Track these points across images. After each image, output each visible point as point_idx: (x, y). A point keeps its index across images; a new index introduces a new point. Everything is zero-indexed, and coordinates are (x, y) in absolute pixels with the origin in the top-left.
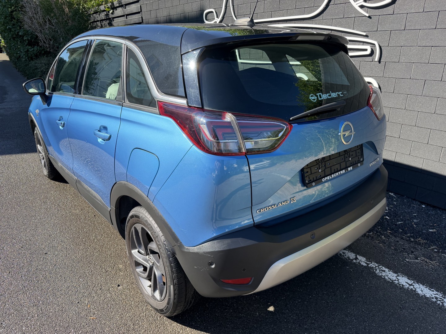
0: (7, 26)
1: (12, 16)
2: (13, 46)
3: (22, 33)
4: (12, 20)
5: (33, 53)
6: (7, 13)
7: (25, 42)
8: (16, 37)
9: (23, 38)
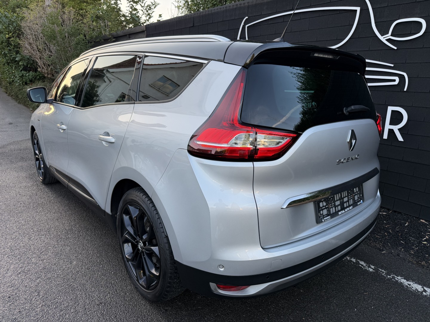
1: (9, 42)
2: (6, 71)
3: (19, 59)
4: (9, 46)
5: (28, 78)
6: (4, 39)
7: (19, 67)
8: (11, 62)
9: (18, 63)
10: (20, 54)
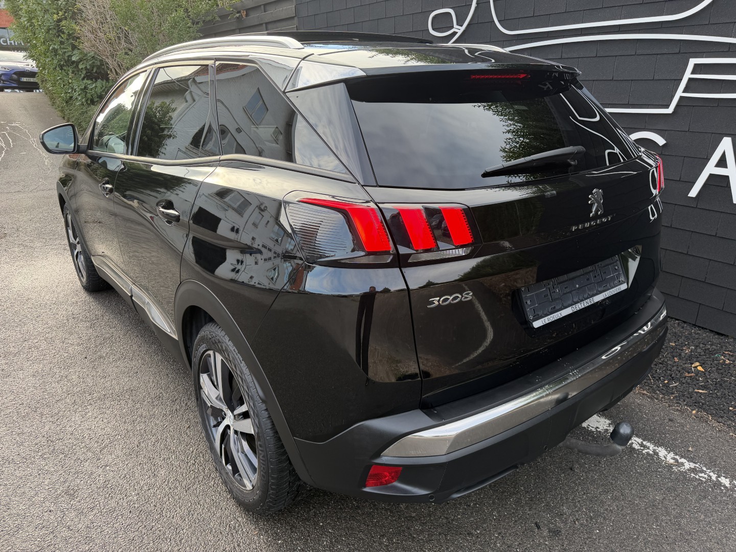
0: (49, 46)
1: (59, 28)
2: (60, 81)
3: (78, 58)
4: (59, 36)
5: (95, 92)
6: (51, 23)
7: (80, 73)
8: (65, 64)
9: (77, 66)
10: (79, 49)
